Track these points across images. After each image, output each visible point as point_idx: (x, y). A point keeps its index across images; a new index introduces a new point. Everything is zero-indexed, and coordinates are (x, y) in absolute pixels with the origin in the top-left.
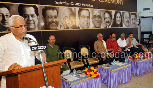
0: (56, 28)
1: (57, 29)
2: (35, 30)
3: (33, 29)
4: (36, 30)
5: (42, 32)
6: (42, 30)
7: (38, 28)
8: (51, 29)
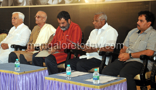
0: (46, 3)
1: (48, 4)
2: (23, 5)
3: (22, 4)
4: (25, 6)
5: (30, 8)
6: (31, 5)
7: (26, 2)
8: (41, 4)
